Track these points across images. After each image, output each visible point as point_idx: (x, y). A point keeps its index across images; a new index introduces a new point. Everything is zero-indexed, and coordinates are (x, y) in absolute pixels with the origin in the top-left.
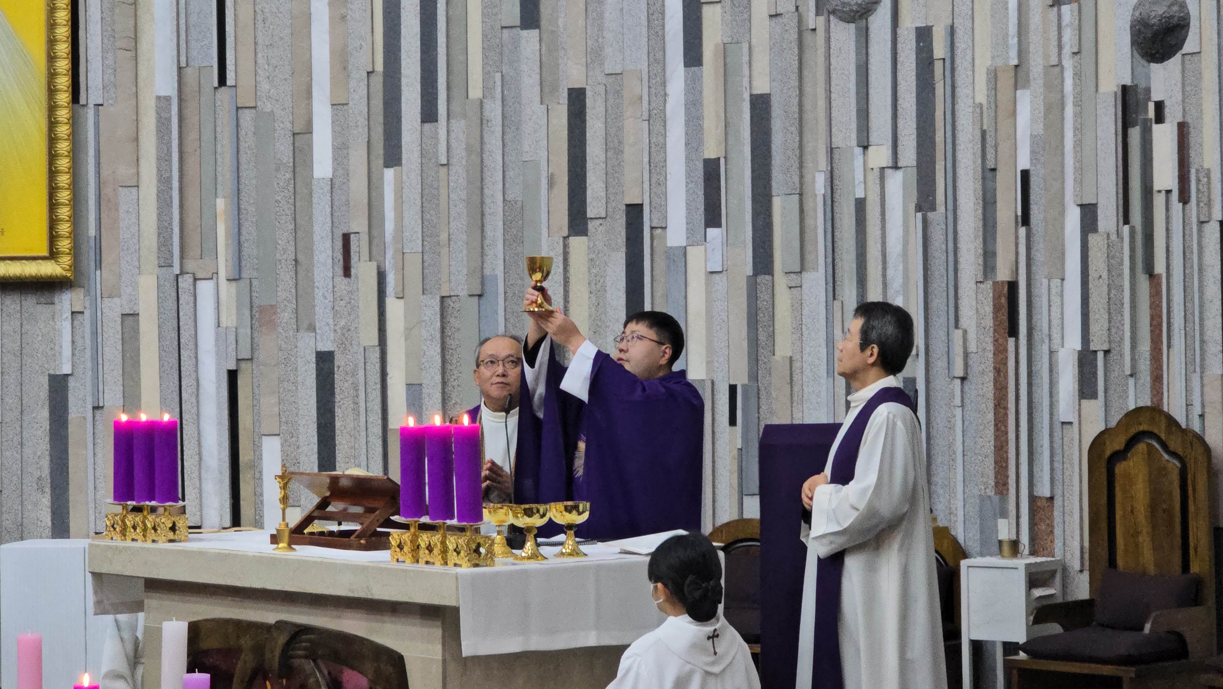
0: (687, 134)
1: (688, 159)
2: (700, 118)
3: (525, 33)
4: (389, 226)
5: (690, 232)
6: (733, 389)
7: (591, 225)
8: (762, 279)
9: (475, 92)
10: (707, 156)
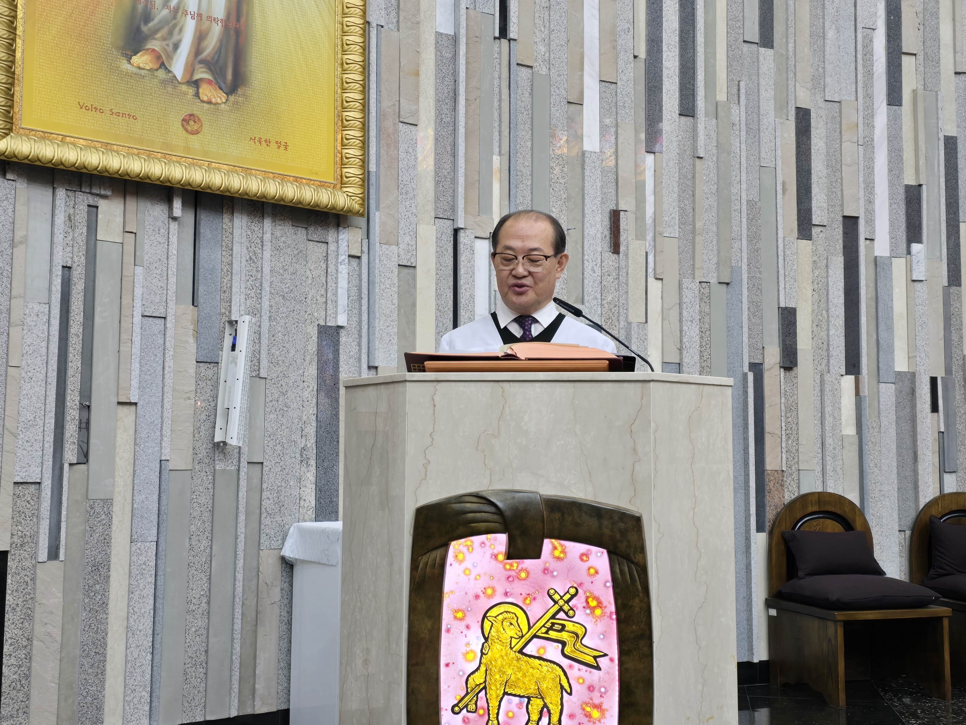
0: (890, 162)
1: (891, 184)
2: (900, 150)
3: (762, 50)
4: (650, 210)
5: (893, 246)
6: (934, 381)
7: (815, 231)
8: (953, 289)
9: (721, 96)
10: (906, 182)
